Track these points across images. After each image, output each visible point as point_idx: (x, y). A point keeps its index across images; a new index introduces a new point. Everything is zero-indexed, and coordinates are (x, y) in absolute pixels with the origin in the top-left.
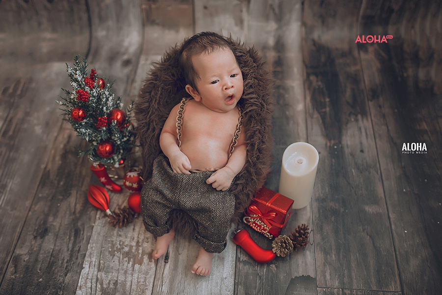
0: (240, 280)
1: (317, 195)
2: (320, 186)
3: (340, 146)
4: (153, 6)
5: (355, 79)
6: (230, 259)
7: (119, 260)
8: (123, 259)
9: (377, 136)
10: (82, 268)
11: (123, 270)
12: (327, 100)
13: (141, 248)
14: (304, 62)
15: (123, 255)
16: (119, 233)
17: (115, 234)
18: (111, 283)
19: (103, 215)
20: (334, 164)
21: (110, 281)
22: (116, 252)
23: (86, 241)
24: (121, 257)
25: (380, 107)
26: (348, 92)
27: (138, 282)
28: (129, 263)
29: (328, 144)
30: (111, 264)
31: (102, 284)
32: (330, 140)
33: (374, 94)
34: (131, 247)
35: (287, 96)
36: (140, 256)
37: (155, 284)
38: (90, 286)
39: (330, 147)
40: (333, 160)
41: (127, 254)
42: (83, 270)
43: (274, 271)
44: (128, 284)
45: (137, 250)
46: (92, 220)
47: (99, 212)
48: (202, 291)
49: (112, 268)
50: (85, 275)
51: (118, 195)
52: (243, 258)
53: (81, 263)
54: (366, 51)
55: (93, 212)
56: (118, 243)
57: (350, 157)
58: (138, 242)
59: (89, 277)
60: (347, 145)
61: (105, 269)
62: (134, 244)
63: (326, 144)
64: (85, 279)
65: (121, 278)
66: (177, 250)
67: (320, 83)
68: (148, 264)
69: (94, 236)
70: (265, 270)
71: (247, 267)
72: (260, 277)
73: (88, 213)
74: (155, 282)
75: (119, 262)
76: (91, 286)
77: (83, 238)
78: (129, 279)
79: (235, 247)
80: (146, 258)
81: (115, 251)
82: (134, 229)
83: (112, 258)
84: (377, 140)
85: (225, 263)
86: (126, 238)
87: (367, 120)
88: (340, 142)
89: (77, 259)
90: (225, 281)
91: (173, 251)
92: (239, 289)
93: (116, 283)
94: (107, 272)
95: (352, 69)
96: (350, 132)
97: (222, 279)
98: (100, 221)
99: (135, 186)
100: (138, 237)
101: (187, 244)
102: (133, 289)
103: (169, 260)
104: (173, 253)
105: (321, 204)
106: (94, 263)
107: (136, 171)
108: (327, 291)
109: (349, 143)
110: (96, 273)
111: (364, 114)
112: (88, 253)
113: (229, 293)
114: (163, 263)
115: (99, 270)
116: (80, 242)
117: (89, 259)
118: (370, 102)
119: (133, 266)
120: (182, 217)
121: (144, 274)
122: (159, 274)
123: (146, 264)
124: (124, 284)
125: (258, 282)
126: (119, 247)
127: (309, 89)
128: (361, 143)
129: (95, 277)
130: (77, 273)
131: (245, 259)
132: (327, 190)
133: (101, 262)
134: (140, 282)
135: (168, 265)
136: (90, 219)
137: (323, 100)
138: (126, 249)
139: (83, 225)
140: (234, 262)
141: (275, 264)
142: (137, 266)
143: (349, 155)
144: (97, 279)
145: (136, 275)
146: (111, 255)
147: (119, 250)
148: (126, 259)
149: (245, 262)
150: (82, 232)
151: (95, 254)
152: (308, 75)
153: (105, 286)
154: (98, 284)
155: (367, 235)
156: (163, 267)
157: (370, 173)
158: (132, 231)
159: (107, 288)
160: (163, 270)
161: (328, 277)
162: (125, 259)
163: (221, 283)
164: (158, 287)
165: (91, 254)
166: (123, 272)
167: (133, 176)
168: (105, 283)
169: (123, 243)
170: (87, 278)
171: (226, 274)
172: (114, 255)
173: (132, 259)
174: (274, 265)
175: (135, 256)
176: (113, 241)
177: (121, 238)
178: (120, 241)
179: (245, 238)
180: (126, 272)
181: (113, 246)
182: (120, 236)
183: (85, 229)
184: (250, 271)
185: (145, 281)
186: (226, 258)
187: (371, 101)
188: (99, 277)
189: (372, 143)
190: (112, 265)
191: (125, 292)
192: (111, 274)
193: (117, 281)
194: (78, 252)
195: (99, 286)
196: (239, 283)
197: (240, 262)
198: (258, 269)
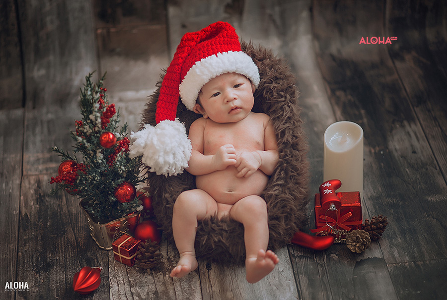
0: (299, 271)
1: (369, 195)
2: (371, 187)
3: (387, 151)
4: (113, 30)
5: (394, 89)
6: (283, 256)
8: (156, 274)
9: (430, 137)
10: (110, 287)
11: (160, 282)
12: (363, 112)
13: (174, 263)
14: (324, 78)
18: (150, 293)
20: (383, 167)
21: (148, 292)
24: (154, 273)
25: (429, 111)
26: (388, 103)
27: (182, 288)
28: (164, 276)
29: (373, 151)
30: (143, 280)
31: (139, 296)
32: (374, 148)
33: (420, 100)
34: (162, 263)
35: (310, 113)
37: (203, 287)
39: (375, 153)
40: (382, 164)
41: (160, 270)
42: (111, 289)
43: (335, 259)
44: (171, 291)
45: (171, 265)
49: (146, 282)
50: (116, 292)
52: (298, 253)
53: (106, 284)
54: (402, 59)
57: (401, 159)
58: (169, 259)
59: (122, 293)
60: (396, 150)
61: (138, 284)
62: (165, 260)
63: (370, 152)
64: (117, 295)
65: (161, 288)
67: (349, 97)
70: (325, 260)
71: (304, 260)
72: (321, 266)
74: (202, 285)
75: (153, 277)
76: (127, 299)
78: (170, 287)
79: (286, 247)
81: (143, 269)
83: (143, 275)
84: (430, 141)
87: (416, 124)
88: (387, 148)
90: (283, 273)
92: (300, 277)
93: (156, 293)
94: (141, 286)
95: (389, 79)
96: (396, 138)
97: (279, 272)
100: (168, 255)
102: (178, 295)
103: (212, 267)
105: (376, 201)
108: (398, 266)
109: (397, 147)
110: (128, 289)
111: (411, 119)
112: (111, 276)
113: (290, 282)
114: (206, 271)
115: (131, 286)
117: (115, 279)
118: (415, 108)
121: (186, 281)
122: (204, 280)
124: (166, 292)
125: (320, 269)
127: (337, 103)
128: (412, 146)
129: (129, 292)
130: (105, 292)
131: (300, 254)
132: (380, 189)
133: (131, 279)
134: (184, 288)
135: (212, 271)
137: (357, 112)
140: (288, 258)
141: (335, 253)
143: (400, 157)
144: (132, 293)
145: (177, 284)
146: (140, 273)
148: (160, 273)
149: (301, 257)
150: (96, 260)
151: (120, 275)
152: (333, 91)
153: (143, 297)
154: (135, 297)
155: (433, 218)
156: (206, 273)
157: (427, 169)
159: (147, 298)
160: (207, 275)
161: (396, 254)
163: (278, 275)
164: (208, 289)
165: (115, 275)
168: (143, 294)
170: (119, 295)
171: (282, 268)
173: (167, 273)
174: (334, 255)
180: (164, 283)
183: (99, 257)
184: (309, 263)
185: (190, 287)
187: (417, 106)
188: (133, 291)
189: (426, 144)
190: (145, 280)
192: (147, 287)
193: (156, 291)
196: (299, 273)
197: (295, 257)
198: (318, 259)
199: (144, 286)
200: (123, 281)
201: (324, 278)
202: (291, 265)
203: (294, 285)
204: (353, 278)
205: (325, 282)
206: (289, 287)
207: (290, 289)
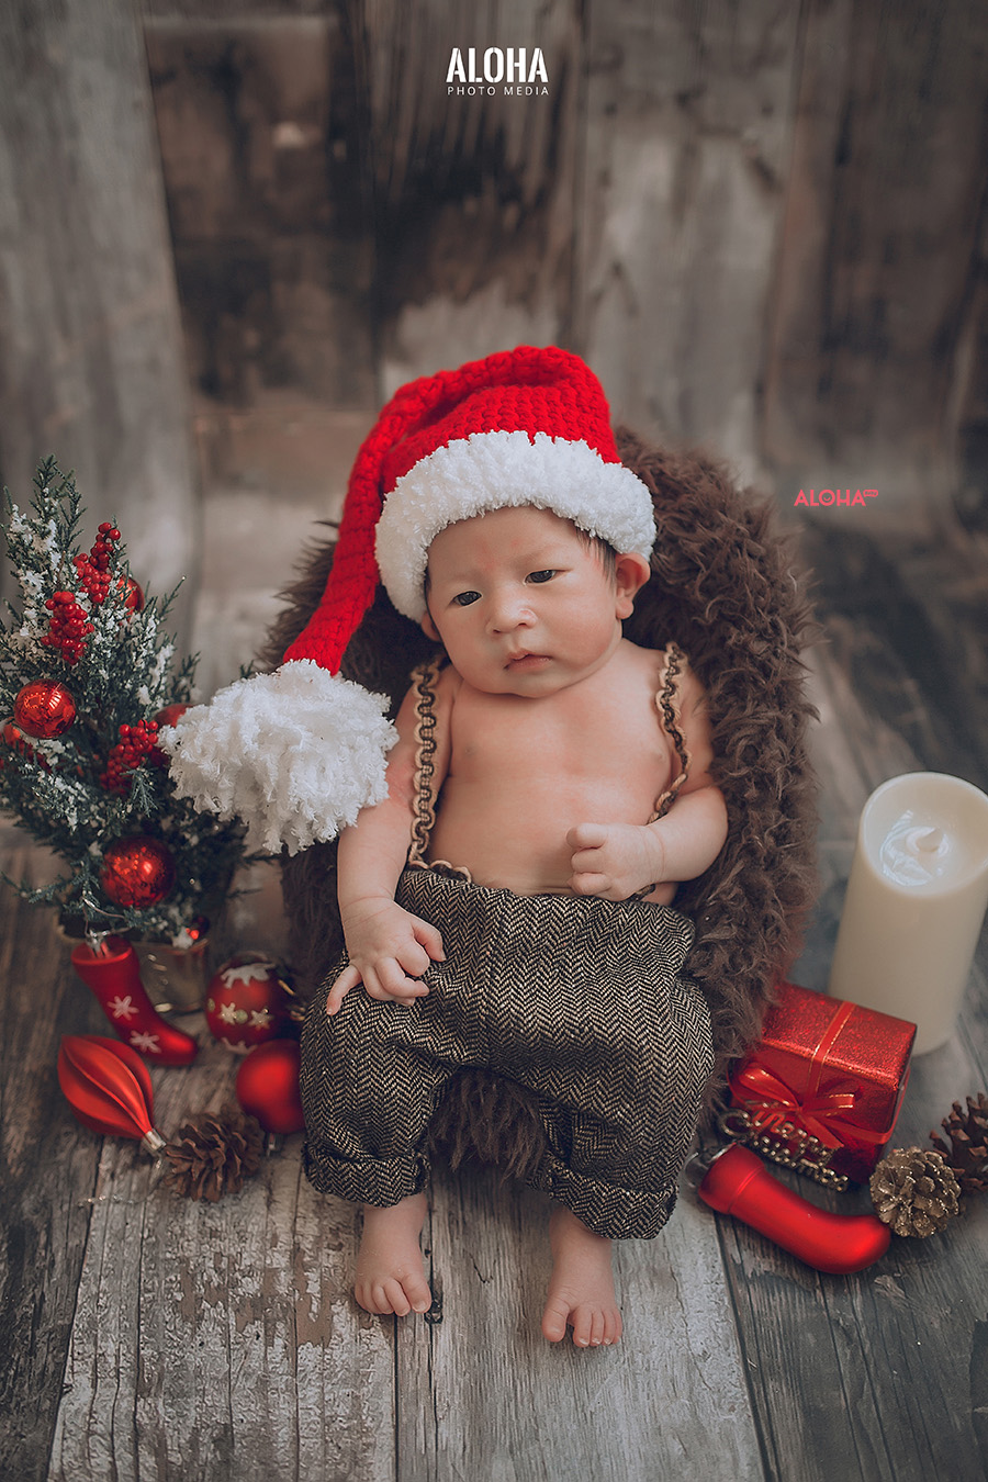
0: (764, 1357)
4: (236, 423)
6: (704, 1275)
7: (226, 1335)
8: (240, 1330)
10: (61, 1390)
11: (247, 1376)
12: (910, 686)
13: (313, 1276)
15: (237, 1311)
16: (210, 1223)
17: (193, 1230)
18: (204, 1438)
19: (125, 1158)
21: (196, 1432)
22: (205, 1305)
23: (67, 1271)
24: (232, 1321)
27: (327, 1422)
28: (269, 1343)
30: (189, 1357)
31: (160, 1451)
34: (270, 1274)
36: (314, 1308)
37: (404, 1418)
38: (106, 1468)
41: (257, 1307)
42: (64, 1400)
43: (894, 1302)
44: (284, 1434)
45: (299, 1284)
46: (83, 1180)
47: (108, 1151)
48: (615, 1425)
49: (198, 1375)
50: (80, 1422)
51: (182, 1075)
52: (755, 1263)
53: (51, 1368)
55: (82, 1151)
56: (211, 1264)
58: (296, 1252)
59: (99, 1428)
61: (166, 1383)
62: (280, 1260)
64: (81, 1434)
65: (246, 1414)
66: (469, 1264)
67: (868, 637)
68: (358, 1339)
69: (101, 1249)
70: (858, 1302)
71: (780, 1299)
72: (847, 1333)
73: (62, 1156)
74: (402, 1410)
75: (227, 1344)
76: (113, 1464)
77: (53, 1263)
78: (283, 1410)
79: (712, 1227)
80: (342, 1317)
81: (199, 1300)
82: (270, 1202)
83: (194, 1331)
85: (686, 1293)
86: (242, 1239)
89: (32, 1352)
90: (706, 1368)
91: (453, 1270)
92: (771, 1396)
93: (225, 1438)
94: (177, 1396)
97: (692, 1363)
98: (119, 1185)
99: (261, 1019)
100: (294, 1232)
101: (506, 1235)
102: (308, 1456)
103: (446, 1311)
104: (457, 1279)
106: (112, 1360)
107: (256, 961)
110: (125, 1405)
112: (80, 1323)
113: (733, 1417)
114: (422, 1327)
115: (140, 1390)
116: (38, 1281)
117: (90, 1348)
119: (292, 1353)
120: (500, 1103)
121: (344, 1381)
122: (411, 1378)
123: (347, 1338)
124: (263, 1437)
125: (844, 1353)
126: (216, 1280)
127: (835, 656)
129: (126, 1425)
130: (39, 1414)
131: (764, 1267)
133: (146, 1352)
134: (333, 1418)
135: (444, 1334)
136: (72, 1180)
138: (251, 1286)
139: (45, 1206)
140: (723, 1286)
141: (891, 1273)
142: (309, 1354)
144: (137, 1433)
145: (310, 1394)
146: (185, 1319)
147: (219, 1294)
148: (257, 1327)
149: (765, 1281)
150: (43, 1239)
151: (113, 1324)
153: (175, 1458)
154: (143, 1451)
156: (423, 1341)
158: (264, 1211)
159: (188, 1464)
160: (425, 1356)
162: (251, 1329)
163: (689, 1377)
164: (421, 1431)
165: (93, 1323)
166: (251, 1384)
167: (252, 979)
168: (176, 1441)
169: (233, 1262)
170: (90, 1433)
171: (701, 1338)
172: (200, 1318)
173: (280, 1326)
174: (889, 1281)
175: (291, 1313)
176: (184, 1261)
177: (219, 1245)
178: (219, 1256)
179: (746, 1183)
180: (263, 1383)
181: (189, 1279)
182: (214, 1233)
183: (56, 1223)
184: (800, 1315)
185: (356, 1413)
186: (686, 1274)
188: (143, 1419)
190: (194, 1359)
191: (272, 1474)
192: (195, 1400)
193: (228, 1428)
194: (36, 1324)
195: (148, 1460)
196: (766, 1370)
197: (747, 1282)
198: (830, 1301)
199: (185, 1395)
200: (117, 1358)
201: (862, 1408)
202: (732, 1320)
203: (747, 1440)
204: (974, 1414)
205: (870, 1432)
206: (733, 1449)
207: (736, 1461)
